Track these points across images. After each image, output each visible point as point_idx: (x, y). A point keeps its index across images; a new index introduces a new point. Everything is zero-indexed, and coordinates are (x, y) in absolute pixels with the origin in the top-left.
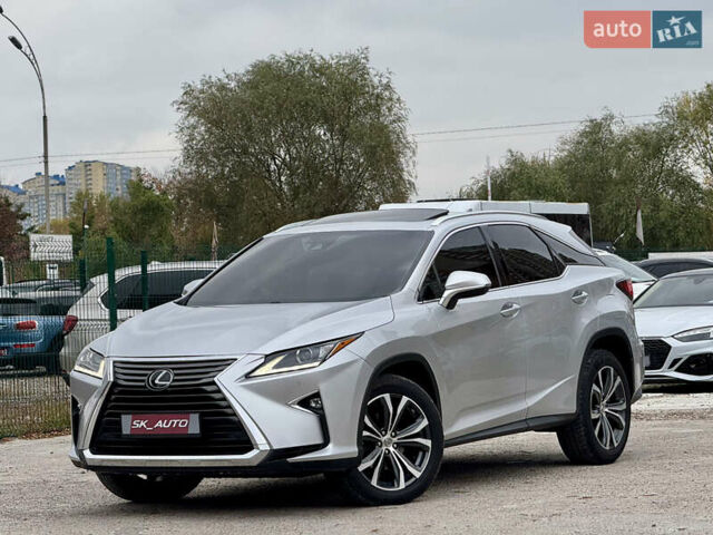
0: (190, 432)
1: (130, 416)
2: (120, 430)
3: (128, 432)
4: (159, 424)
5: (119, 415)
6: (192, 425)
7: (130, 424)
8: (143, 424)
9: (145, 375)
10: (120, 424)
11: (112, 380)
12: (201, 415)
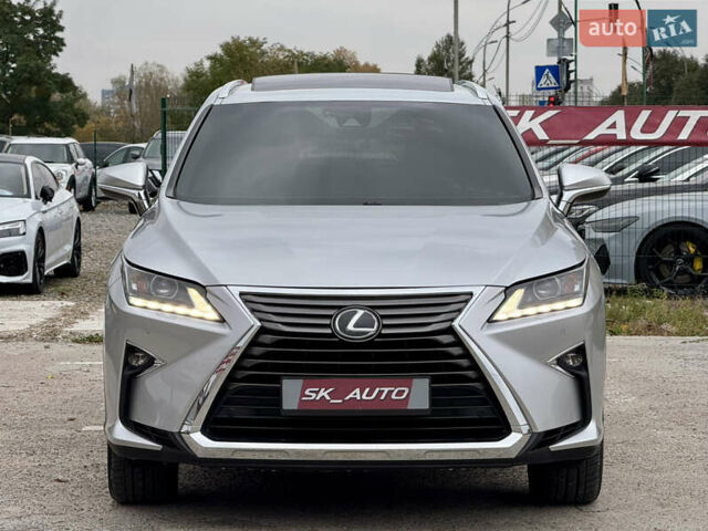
0: (409, 407)
1: (300, 382)
2: (279, 402)
3: (294, 406)
4: (356, 394)
5: (278, 380)
6: (416, 395)
7: (295, 394)
8: (324, 393)
9: (329, 317)
10: (278, 393)
11: (259, 324)
12: (434, 380)
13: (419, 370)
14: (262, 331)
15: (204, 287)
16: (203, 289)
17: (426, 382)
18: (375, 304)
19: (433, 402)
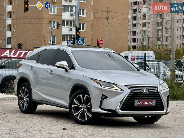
0: (153, 105)
1: (137, 101)
3: (136, 105)
4: (145, 103)
5: (134, 100)
6: (153, 103)
7: (137, 103)
8: (141, 103)
9: (141, 90)
10: (134, 103)
11: (130, 91)
12: (156, 100)
13: (154, 99)
14: (131, 92)
15: (116, 84)
16: (116, 85)
17: (155, 101)
18: (147, 87)
19: (156, 104)
